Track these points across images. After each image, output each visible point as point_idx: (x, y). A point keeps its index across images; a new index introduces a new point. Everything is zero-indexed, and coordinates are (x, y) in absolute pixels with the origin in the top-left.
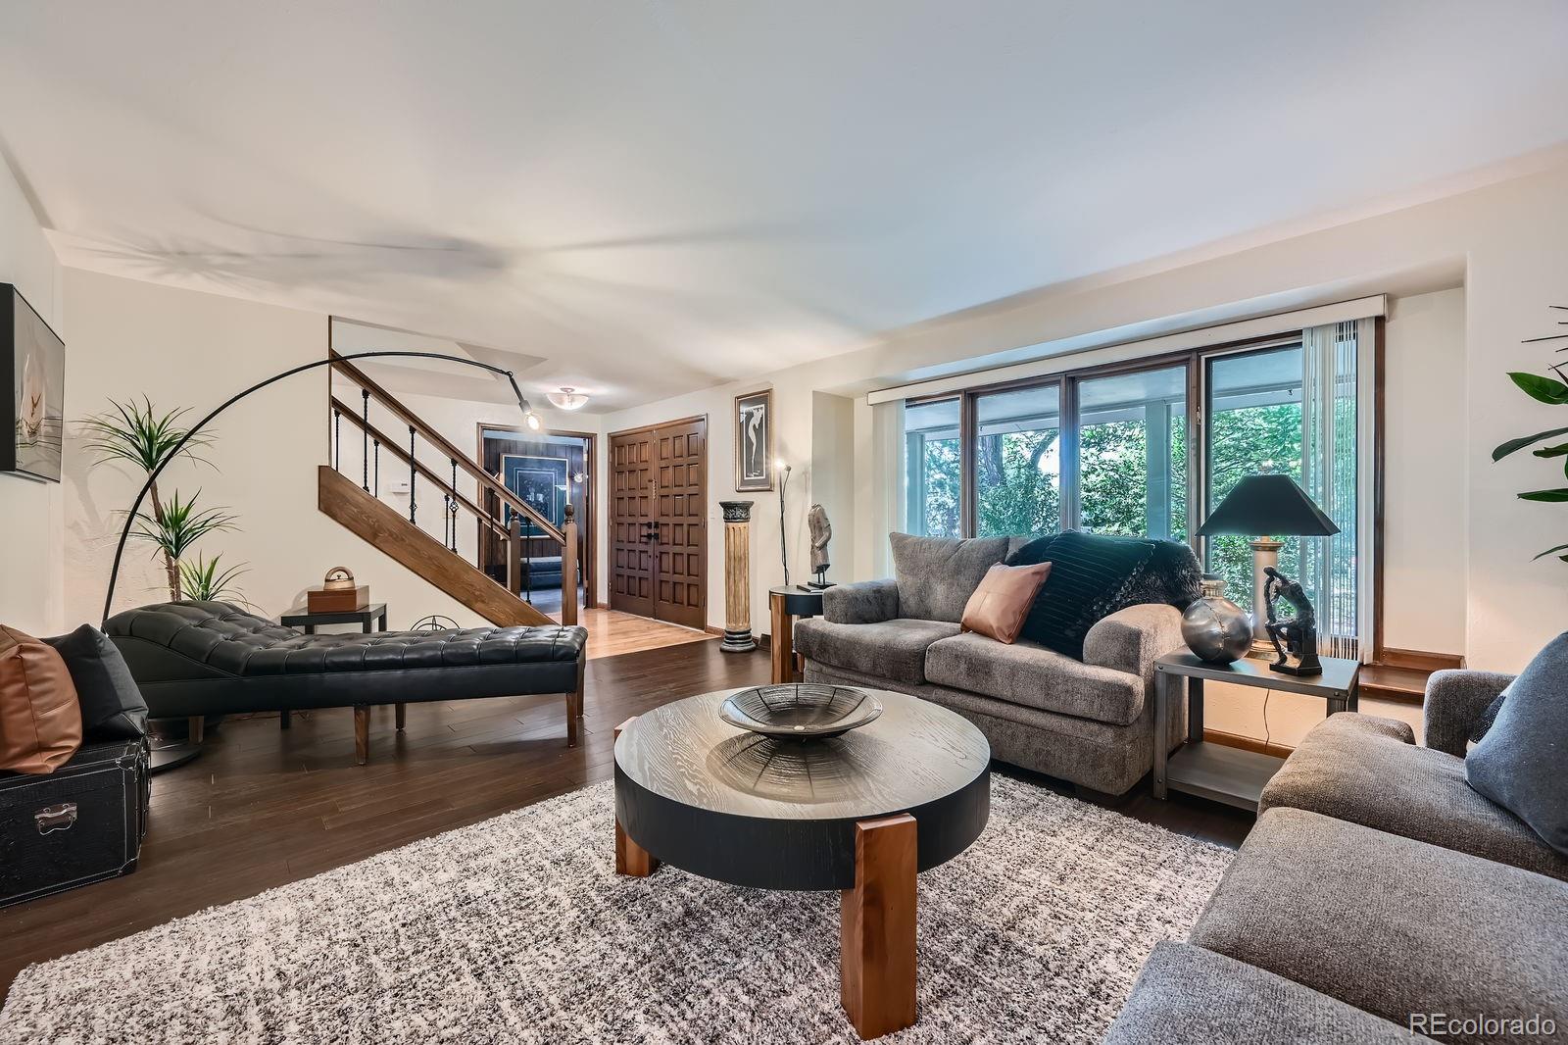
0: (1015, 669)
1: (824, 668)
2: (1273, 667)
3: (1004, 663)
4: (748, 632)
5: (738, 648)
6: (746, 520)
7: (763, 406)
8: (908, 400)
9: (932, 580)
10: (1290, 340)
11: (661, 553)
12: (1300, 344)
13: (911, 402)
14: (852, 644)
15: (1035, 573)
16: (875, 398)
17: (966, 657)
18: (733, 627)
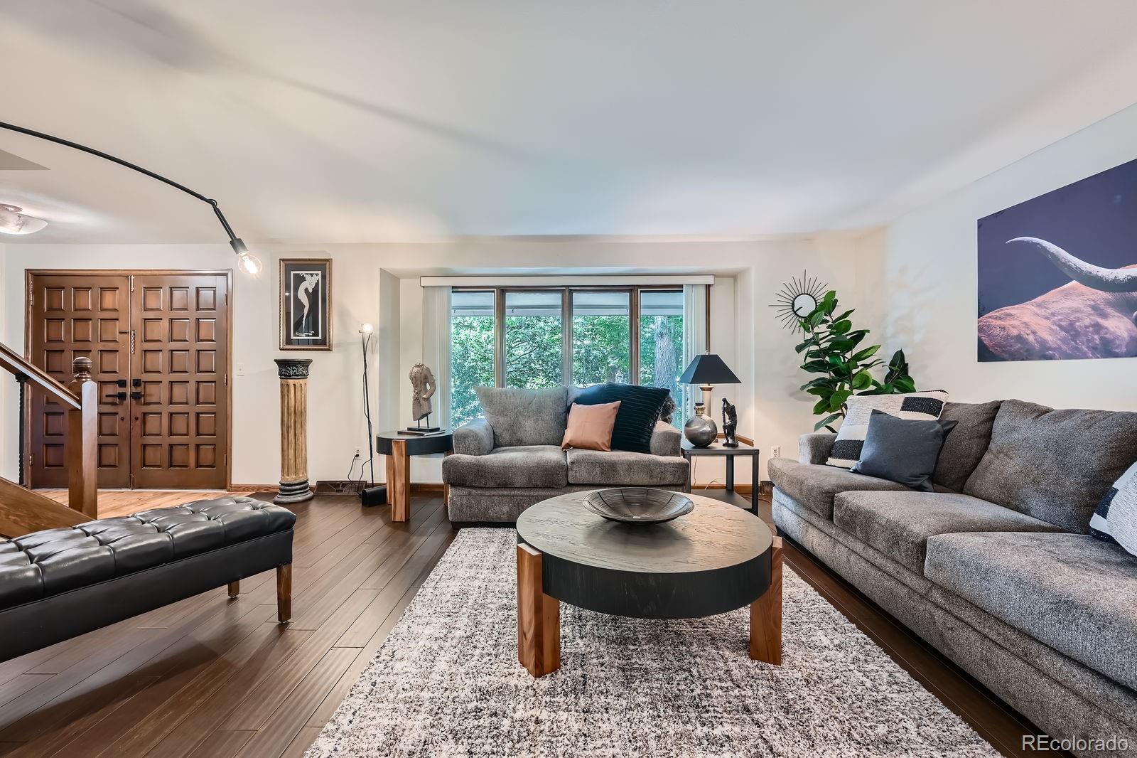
0: (630, 466)
1: (474, 491)
2: (724, 445)
3: (622, 463)
4: (306, 482)
5: (300, 498)
6: (305, 376)
7: (320, 272)
8: (453, 287)
9: (521, 419)
10: (678, 289)
11: (145, 414)
12: (682, 291)
13: (456, 289)
14: (508, 468)
15: (614, 408)
16: (426, 282)
17: (599, 463)
18: (291, 479)
